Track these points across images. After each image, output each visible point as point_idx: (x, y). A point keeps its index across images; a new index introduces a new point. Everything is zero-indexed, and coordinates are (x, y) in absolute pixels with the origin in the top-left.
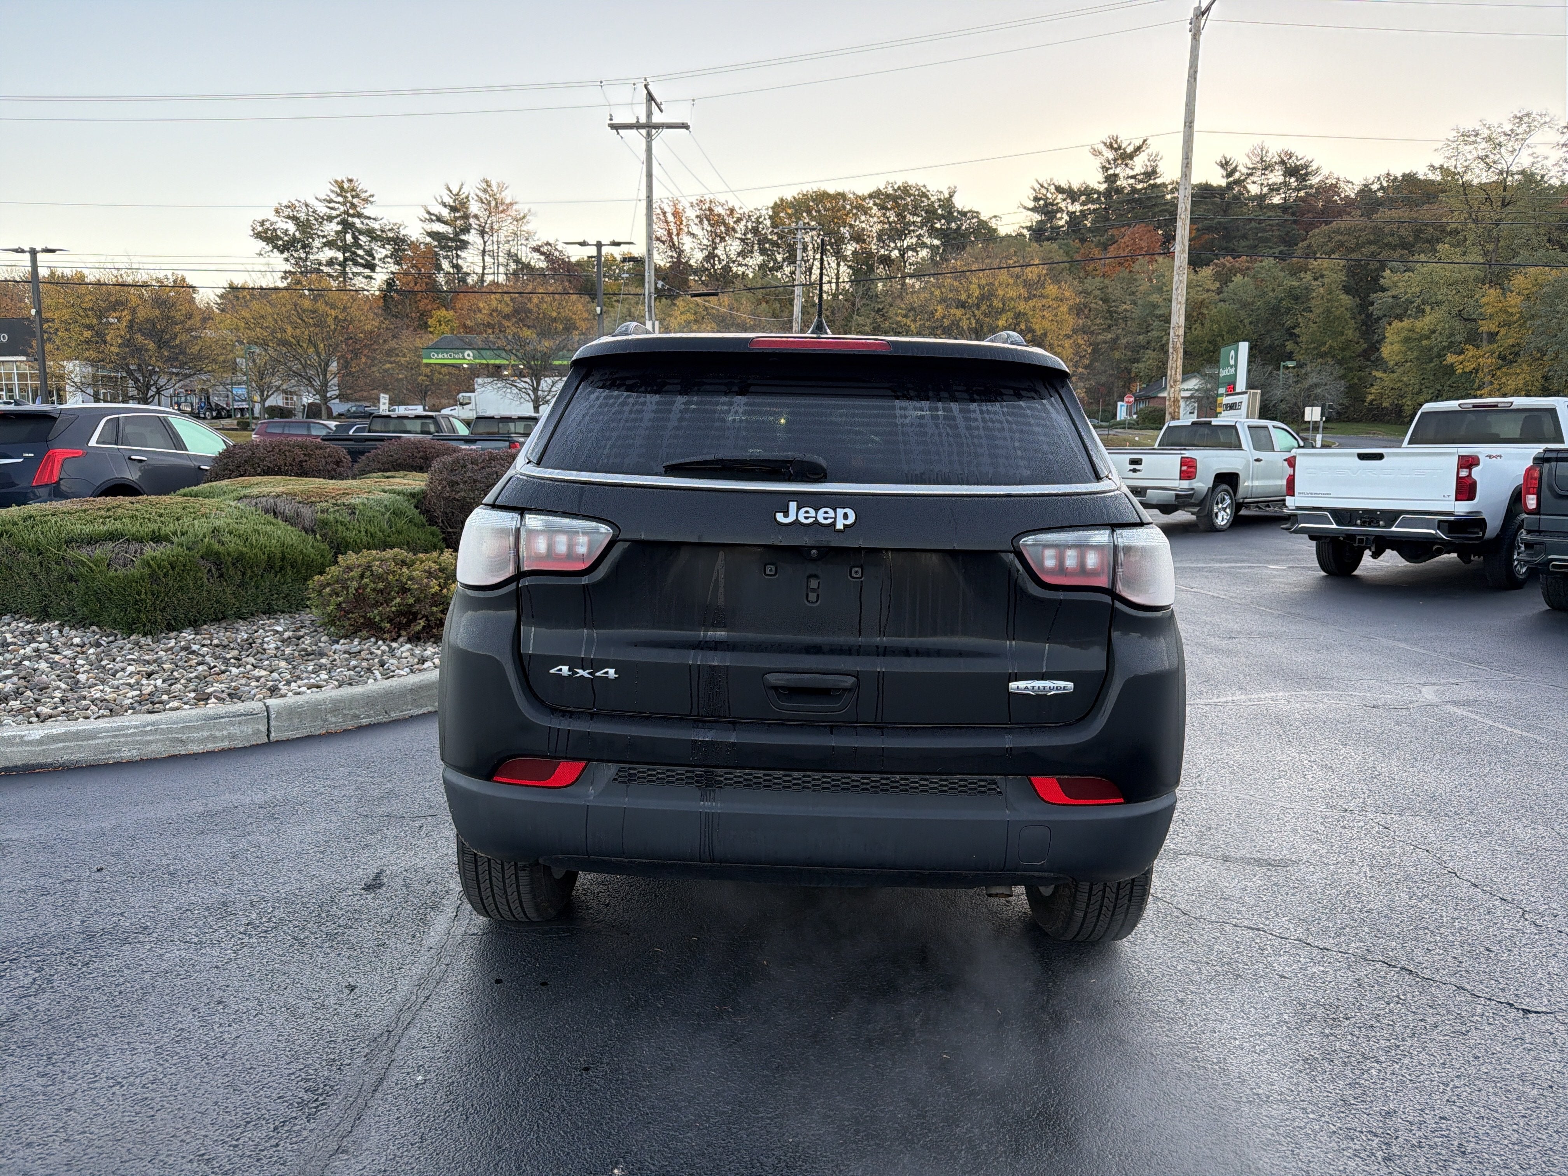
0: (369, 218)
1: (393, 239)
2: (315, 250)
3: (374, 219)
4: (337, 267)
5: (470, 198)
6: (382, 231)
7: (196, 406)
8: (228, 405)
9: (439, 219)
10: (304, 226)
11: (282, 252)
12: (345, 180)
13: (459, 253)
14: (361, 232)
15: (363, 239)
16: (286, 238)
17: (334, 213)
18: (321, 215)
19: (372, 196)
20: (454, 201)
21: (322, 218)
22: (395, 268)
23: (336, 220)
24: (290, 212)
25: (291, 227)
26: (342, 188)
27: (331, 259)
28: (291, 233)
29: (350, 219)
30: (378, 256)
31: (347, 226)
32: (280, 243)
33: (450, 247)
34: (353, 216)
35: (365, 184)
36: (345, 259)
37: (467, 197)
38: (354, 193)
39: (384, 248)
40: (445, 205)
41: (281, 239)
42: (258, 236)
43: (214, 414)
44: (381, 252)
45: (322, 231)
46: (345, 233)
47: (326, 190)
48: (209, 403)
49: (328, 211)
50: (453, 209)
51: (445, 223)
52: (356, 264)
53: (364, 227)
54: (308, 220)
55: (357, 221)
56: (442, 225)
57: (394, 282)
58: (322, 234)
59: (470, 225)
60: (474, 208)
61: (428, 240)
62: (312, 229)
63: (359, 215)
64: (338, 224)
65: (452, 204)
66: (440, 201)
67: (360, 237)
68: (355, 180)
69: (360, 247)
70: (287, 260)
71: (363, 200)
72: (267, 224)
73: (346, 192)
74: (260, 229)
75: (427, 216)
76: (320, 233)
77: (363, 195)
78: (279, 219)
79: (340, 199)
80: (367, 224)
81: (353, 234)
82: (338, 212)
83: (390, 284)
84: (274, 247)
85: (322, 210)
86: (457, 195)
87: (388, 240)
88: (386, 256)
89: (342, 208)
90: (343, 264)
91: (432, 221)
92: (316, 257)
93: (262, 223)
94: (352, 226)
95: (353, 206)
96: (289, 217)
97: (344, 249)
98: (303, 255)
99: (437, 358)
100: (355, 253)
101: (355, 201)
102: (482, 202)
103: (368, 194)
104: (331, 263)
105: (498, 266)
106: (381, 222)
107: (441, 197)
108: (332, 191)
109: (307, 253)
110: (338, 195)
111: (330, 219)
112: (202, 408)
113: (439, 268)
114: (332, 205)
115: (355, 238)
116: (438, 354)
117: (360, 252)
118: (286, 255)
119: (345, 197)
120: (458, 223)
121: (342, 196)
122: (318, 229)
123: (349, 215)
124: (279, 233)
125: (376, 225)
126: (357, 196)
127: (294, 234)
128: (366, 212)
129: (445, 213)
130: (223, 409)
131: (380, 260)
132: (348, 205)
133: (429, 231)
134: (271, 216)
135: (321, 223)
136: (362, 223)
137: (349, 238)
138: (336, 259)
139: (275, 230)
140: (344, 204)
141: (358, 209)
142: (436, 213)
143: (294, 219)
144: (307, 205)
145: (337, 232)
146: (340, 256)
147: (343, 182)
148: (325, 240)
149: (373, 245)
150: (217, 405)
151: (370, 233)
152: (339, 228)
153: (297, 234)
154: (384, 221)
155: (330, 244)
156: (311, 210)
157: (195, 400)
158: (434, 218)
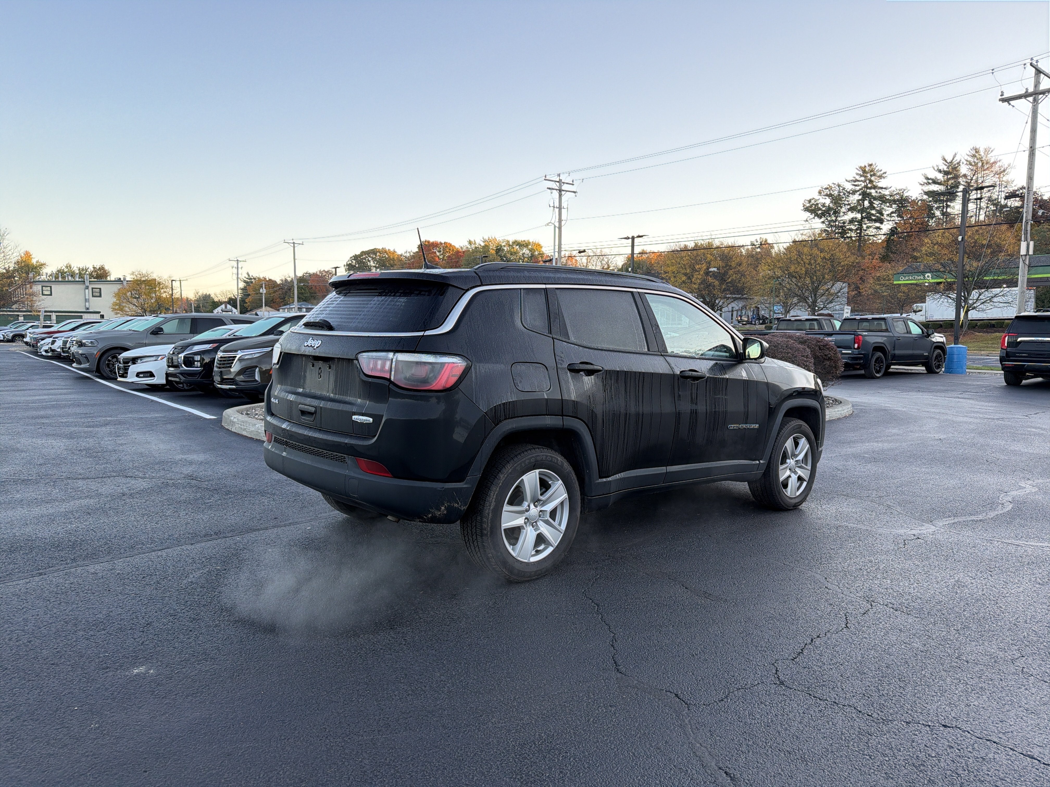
0: (882, 188)
1: (898, 200)
2: (842, 214)
3: (885, 188)
4: (856, 223)
5: (961, 164)
6: (891, 196)
7: (750, 317)
8: (770, 316)
9: (935, 182)
10: (837, 200)
11: (821, 218)
12: (867, 166)
13: (949, 203)
14: (875, 199)
15: (876, 203)
16: (824, 209)
17: (858, 188)
18: (848, 190)
19: (885, 173)
20: (948, 168)
21: (849, 193)
22: (897, 219)
23: (858, 193)
24: (827, 192)
25: (828, 201)
26: (864, 171)
27: (852, 218)
28: (827, 205)
29: (868, 190)
30: (885, 213)
31: (865, 195)
32: (820, 212)
33: (941, 200)
34: (870, 188)
35: (880, 166)
36: (862, 218)
37: (959, 163)
38: (872, 173)
39: (891, 207)
40: (940, 171)
41: (820, 209)
42: (807, 209)
43: (761, 322)
44: (888, 210)
45: (848, 201)
46: (864, 201)
47: (853, 173)
48: (758, 315)
49: (853, 187)
50: (946, 173)
51: (940, 184)
52: (870, 220)
53: (877, 195)
54: (839, 195)
55: (873, 191)
56: (937, 186)
57: (897, 229)
58: (847, 203)
59: (959, 183)
60: (964, 169)
61: (925, 197)
62: (842, 201)
63: (875, 187)
64: (860, 195)
65: (946, 169)
66: (936, 169)
67: (875, 202)
68: (874, 164)
69: (874, 208)
70: (823, 222)
71: (879, 177)
72: (813, 202)
73: (867, 173)
74: (808, 205)
75: (926, 181)
76: (846, 203)
77: (878, 174)
78: (820, 197)
79: (863, 179)
80: (880, 193)
81: (870, 200)
82: (860, 187)
83: (893, 231)
84: (815, 216)
85: (849, 187)
86: (951, 162)
87: (894, 201)
88: (892, 213)
89: (863, 184)
90: (860, 222)
91: (929, 183)
92: (842, 219)
93: (810, 201)
94: (870, 194)
95: (871, 181)
96: (827, 195)
97: (861, 211)
98: (834, 218)
99: (903, 281)
100: (869, 213)
101: (873, 178)
102: (971, 164)
103: (882, 172)
104: (852, 221)
105: (980, 210)
106: (890, 190)
107: (937, 166)
108: (857, 174)
109: (836, 217)
110: (861, 176)
111: (854, 192)
112: (754, 318)
113: (932, 216)
114: (856, 183)
115: (871, 203)
116: (905, 277)
117: (873, 212)
118: (823, 219)
119: (866, 177)
120: (950, 182)
121: (864, 176)
122: (844, 201)
123: (868, 188)
124: (820, 206)
125: (886, 192)
126: (874, 175)
127: (829, 206)
128: (880, 185)
129: (940, 177)
130: (767, 318)
131: (888, 215)
132: (868, 181)
133: (926, 191)
134: (817, 196)
135: (848, 196)
136: (877, 192)
137: (866, 203)
138: (856, 218)
139: (817, 204)
140: (865, 181)
141: (874, 183)
142: (933, 177)
143: (830, 195)
144: (839, 186)
145: (858, 201)
146: (859, 216)
147: (865, 167)
148: (849, 207)
149: (883, 206)
150: (763, 316)
151: (882, 199)
152: (860, 197)
153: (831, 205)
154: (893, 189)
155: (852, 209)
156: (841, 188)
157: (750, 314)
158: (930, 181)
